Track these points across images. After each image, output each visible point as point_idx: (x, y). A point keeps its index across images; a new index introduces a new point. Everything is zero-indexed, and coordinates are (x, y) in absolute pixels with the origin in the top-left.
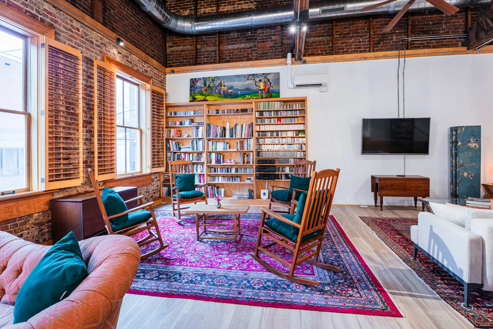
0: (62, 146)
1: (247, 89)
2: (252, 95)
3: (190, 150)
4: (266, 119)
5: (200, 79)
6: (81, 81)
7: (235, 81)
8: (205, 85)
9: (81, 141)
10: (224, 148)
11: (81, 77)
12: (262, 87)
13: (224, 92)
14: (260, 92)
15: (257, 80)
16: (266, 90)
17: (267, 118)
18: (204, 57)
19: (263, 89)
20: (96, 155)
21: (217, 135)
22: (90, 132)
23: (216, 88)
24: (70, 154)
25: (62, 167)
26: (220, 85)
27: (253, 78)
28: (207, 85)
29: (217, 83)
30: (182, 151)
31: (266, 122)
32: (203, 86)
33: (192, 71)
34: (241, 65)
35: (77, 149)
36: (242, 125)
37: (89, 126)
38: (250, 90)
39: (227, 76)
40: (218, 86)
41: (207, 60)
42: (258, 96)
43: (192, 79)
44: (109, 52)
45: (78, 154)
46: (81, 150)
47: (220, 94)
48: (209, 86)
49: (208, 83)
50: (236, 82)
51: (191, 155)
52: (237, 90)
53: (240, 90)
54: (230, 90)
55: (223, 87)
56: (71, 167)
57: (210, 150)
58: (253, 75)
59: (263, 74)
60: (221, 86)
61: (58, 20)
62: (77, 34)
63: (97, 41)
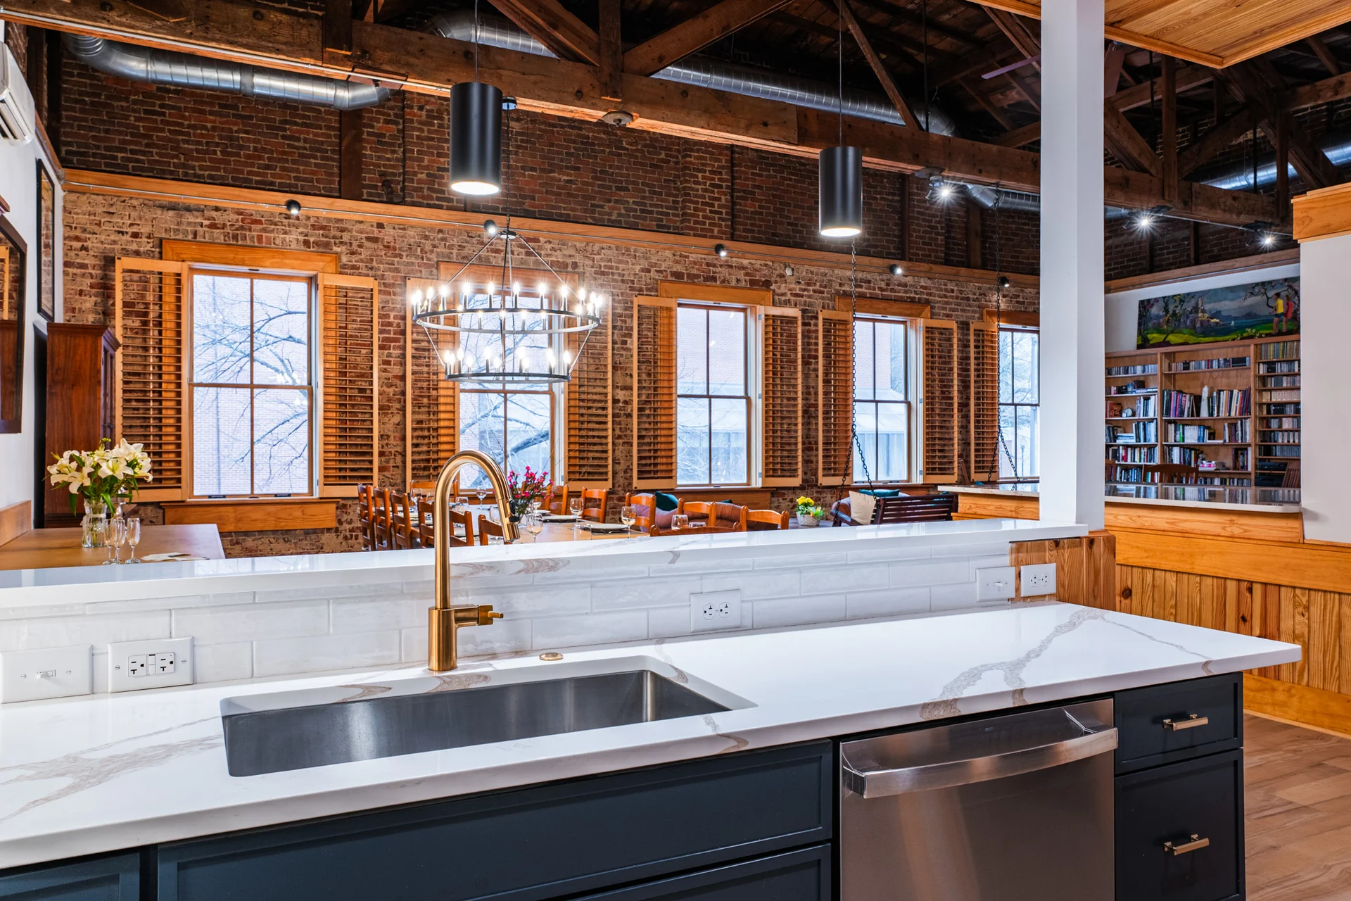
0: (937, 436)
1: (1249, 315)
2: (1258, 327)
3: (1133, 441)
4: (1285, 378)
5: (1156, 300)
6: (955, 352)
7: (1225, 299)
8: (1166, 311)
9: (956, 429)
10: (1199, 438)
11: (955, 346)
12: (1281, 310)
13: (1201, 324)
14: (1276, 319)
15: (1271, 293)
16: (1290, 315)
17: (1287, 375)
18: (1168, 253)
19: (1282, 314)
20: (973, 447)
21: (1182, 413)
22: (966, 417)
23: (1188, 317)
24: (944, 445)
25: (937, 460)
26: (1196, 309)
27: (1263, 291)
28: (1171, 312)
29: (1189, 307)
30: (1119, 442)
31: (1285, 385)
32: (1162, 313)
33: (1141, 285)
34: (1237, 265)
35: (952, 439)
36: (1232, 392)
37: (965, 409)
38: (1255, 316)
39: (1209, 291)
40: (1191, 312)
41: (1173, 258)
42: (1271, 328)
43: (1142, 302)
44: (990, 301)
45: (953, 445)
46: (956, 441)
47: (1194, 327)
48: (1174, 314)
49: (1171, 308)
50: (1227, 302)
51: (1137, 451)
52: (1230, 318)
53: (1235, 319)
54: (1215, 320)
55: (1200, 315)
56: (946, 460)
57: (1171, 441)
58: (1263, 284)
59: (1286, 280)
60: (1197, 312)
61: (934, 291)
62: (952, 297)
63: (975, 294)
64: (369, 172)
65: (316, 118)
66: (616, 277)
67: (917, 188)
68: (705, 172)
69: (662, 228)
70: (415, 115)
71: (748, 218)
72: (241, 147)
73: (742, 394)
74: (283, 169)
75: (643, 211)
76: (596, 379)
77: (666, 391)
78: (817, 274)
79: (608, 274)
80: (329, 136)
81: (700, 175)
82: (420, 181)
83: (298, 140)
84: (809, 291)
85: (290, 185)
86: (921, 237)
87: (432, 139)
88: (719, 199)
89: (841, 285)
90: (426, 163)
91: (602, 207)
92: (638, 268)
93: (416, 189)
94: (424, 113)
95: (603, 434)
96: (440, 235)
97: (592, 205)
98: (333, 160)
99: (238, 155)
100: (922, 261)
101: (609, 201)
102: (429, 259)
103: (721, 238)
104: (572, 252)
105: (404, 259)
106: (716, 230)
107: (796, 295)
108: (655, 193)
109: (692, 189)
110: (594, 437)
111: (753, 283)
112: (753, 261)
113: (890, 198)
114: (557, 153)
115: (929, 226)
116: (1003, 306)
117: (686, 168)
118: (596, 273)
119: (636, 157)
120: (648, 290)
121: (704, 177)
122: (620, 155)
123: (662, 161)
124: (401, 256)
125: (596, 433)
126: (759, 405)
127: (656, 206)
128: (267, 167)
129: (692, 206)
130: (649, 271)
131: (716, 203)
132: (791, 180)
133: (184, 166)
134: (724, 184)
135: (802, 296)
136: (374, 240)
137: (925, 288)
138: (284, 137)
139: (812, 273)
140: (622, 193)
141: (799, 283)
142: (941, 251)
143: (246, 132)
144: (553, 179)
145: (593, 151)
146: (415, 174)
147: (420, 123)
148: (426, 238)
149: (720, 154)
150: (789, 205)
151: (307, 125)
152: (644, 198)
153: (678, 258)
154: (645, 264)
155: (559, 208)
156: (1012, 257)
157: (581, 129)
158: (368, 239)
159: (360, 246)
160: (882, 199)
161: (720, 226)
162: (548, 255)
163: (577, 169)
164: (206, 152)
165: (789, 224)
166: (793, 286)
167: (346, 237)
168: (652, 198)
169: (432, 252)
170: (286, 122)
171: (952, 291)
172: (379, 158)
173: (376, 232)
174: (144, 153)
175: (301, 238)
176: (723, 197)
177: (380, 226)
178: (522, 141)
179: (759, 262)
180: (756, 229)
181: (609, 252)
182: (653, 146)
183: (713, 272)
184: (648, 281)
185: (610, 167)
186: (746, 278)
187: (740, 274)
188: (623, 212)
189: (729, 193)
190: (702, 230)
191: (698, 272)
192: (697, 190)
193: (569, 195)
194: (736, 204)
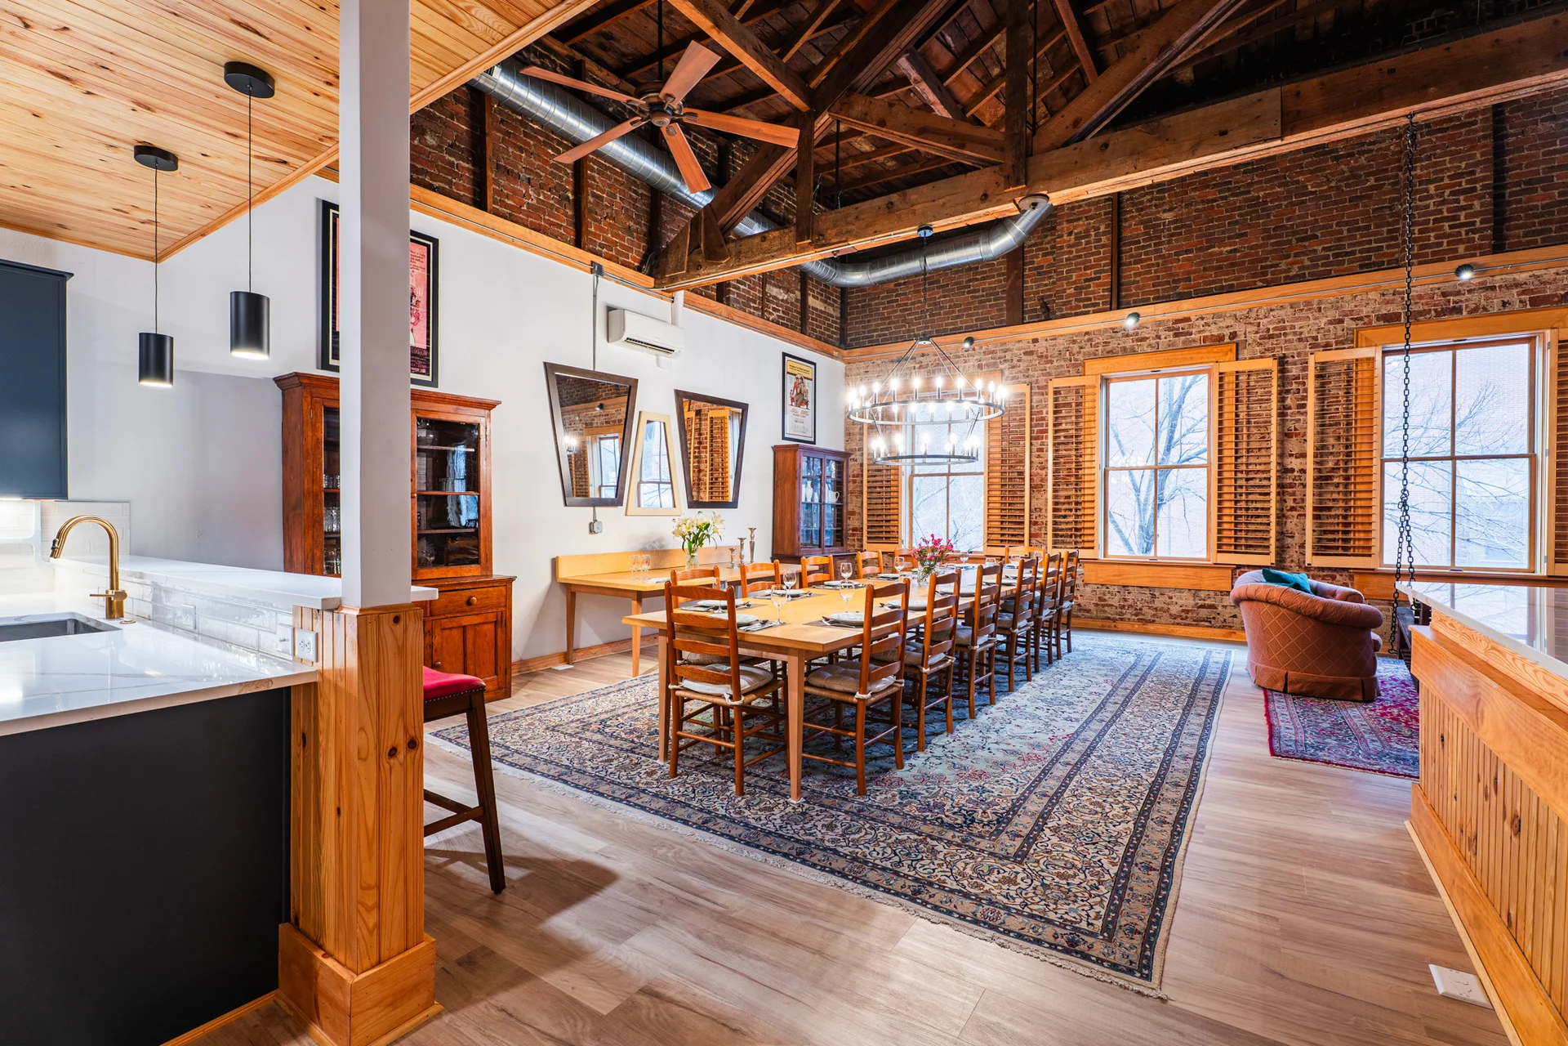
64: (1031, 300)
65: (990, 271)
66: (1290, 337)
68: (1442, 179)
69: (1367, 267)
70: (1064, 241)
71: (1536, 216)
72: (941, 308)
73: (1525, 451)
74: (968, 316)
75: (1337, 255)
76: (1260, 449)
77: (1365, 455)
79: (1279, 336)
80: (1000, 281)
81: (1432, 187)
82: (1069, 296)
83: (978, 291)
85: (972, 326)
87: (1080, 257)
88: (1469, 207)
90: (1074, 278)
91: (1277, 265)
92: (1324, 320)
93: (1064, 304)
94: (1073, 237)
95: (1266, 505)
96: (1087, 337)
97: (1262, 267)
98: (1002, 298)
99: (939, 314)
101: (1288, 257)
102: (1076, 360)
103: (1474, 255)
104: (1230, 322)
105: (1055, 364)
106: (1462, 247)
108: (1359, 229)
109: (1416, 208)
110: (1257, 509)
111: (1536, 303)
112: (1537, 273)
114: (1218, 226)
118: (1262, 338)
119: (1329, 197)
120: (1337, 343)
121: (1438, 188)
122: (1304, 202)
123: (1371, 188)
124: (1052, 362)
125: (1259, 505)
126: (1546, 465)
127: (1360, 243)
128: (958, 317)
129: (1419, 228)
130: (1341, 321)
131: (1462, 214)
133: (908, 331)
134: (1478, 186)
136: (1030, 353)
138: (969, 292)
140: (1307, 244)
143: (944, 297)
144: (1212, 254)
145: (1267, 209)
146: (1064, 291)
147: (1070, 246)
148: (1074, 342)
149: (1472, 148)
151: (984, 278)
153: (1390, 297)
154: (1333, 314)
155: (1220, 281)
157: (1248, 192)
158: (1026, 353)
159: (1019, 361)
161: (1471, 241)
162: (1200, 332)
163: (1245, 234)
164: (920, 318)
167: (1008, 355)
168: (1352, 237)
169: (1079, 353)
170: (970, 281)
172: (1038, 286)
173: (1032, 347)
174: (887, 329)
175: (976, 363)
176: (1476, 202)
177: (1035, 341)
178: (1175, 228)
179: (1553, 271)
180: (1553, 227)
181: (1282, 312)
182: (1354, 177)
183: (1454, 302)
184: (1340, 333)
185: (1288, 220)
186: (1522, 297)
187: (1513, 296)
188: (1307, 263)
189: (1489, 194)
190: (1434, 254)
191: (1426, 308)
192: (1427, 206)
193: (1233, 265)
194: (1510, 203)
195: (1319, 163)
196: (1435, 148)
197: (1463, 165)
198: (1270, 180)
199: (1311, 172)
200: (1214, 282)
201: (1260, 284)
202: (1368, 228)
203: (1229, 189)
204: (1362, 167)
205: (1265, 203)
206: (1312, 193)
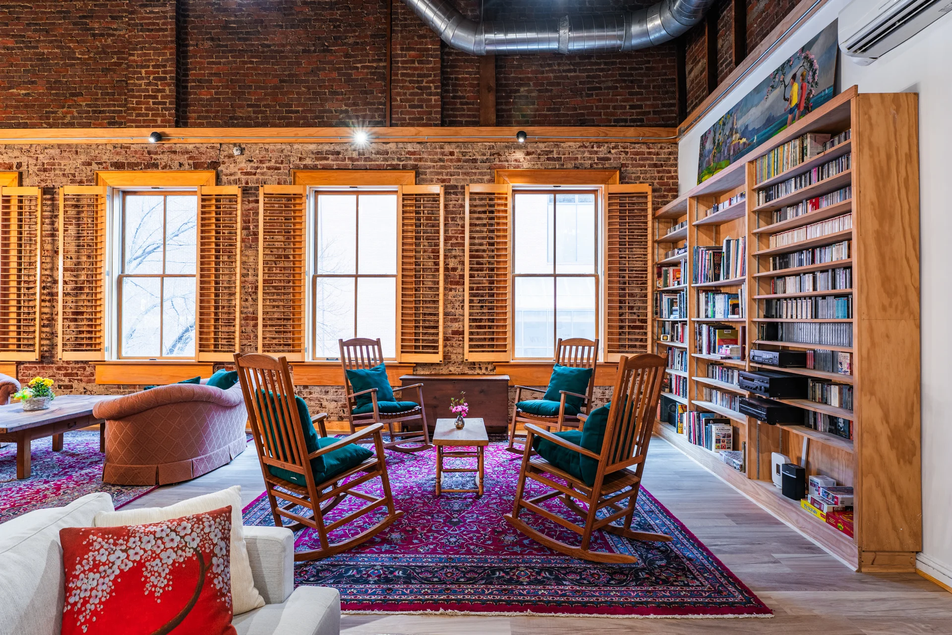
1: (768, 121)
3: (678, 316)
4: (789, 210)
5: (709, 131)
7: (752, 106)
8: (714, 142)
12: (795, 100)
13: (734, 150)
14: (790, 118)
16: (803, 106)
19: (796, 106)
23: (726, 144)
26: (732, 131)
28: (717, 142)
29: (727, 130)
32: (711, 147)
33: (700, 117)
36: (738, 241)
38: (773, 120)
39: (742, 101)
40: (728, 137)
43: (702, 138)
44: (507, 161)
47: (729, 156)
49: (717, 138)
50: (753, 111)
52: (754, 131)
53: (757, 132)
54: (743, 140)
55: (734, 137)
60: (732, 134)
61: (425, 156)
62: (451, 161)
63: (484, 154)
66: (57, 172)
67: (402, 49)
68: (148, 67)
69: (112, 124)
71: (203, 106)
75: (95, 112)
78: (273, 151)
79: (51, 170)
81: (143, 71)
84: (262, 168)
86: (407, 101)
88: (163, 91)
89: (300, 159)
91: (56, 112)
92: (79, 161)
97: (47, 112)
100: (409, 125)
101: (63, 107)
103: (165, 127)
104: (17, 153)
106: (159, 119)
107: (247, 174)
108: (108, 94)
109: (135, 85)
111: (196, 166)
112: (198, 145)
113: (375, 65)
114: (16, 71)
115: (418, 88)
116: (526, 165)
117: (129, 66)
118: (39, 170)
119: (89, 65)
120: (87, 181)
121: (146, 73)
122: (73, 65)
123: (115, 64)
127: (108, 106)
129: (135, 100)
130: (90, 164)
131: (160, 95)
132: (252, 63)
134: (168, 76)
135: (255, 174)
137: (414, 153)
139: (267, 150)
140: (76, 99)
141: (251, 161)
142: (436, 113)
144: (12, 94)
145: (49, 65)
149: (165, 48)
150: (250, 87)
152: (96, 100)
153: (119, 150)
154: (85, 158)
156: (549, 110)
157: (37, 48)
160: (363, 67)
161: (164, 115)
163: (33, 83)
165: (249, 106)
166: (243, 165)
168: (104, 99)
171: (452, 154)
176: (167, 88)
179: (207, 146)
180: (212, 115)
181: (52, 151)
182: (105, 53)
183: (155, 160)
184: (89, 173)
185: (64, 77)
186: (190, 161)
187: (184, 159)
188: (76, 114)
189: (173, 83)
190: (145, 121)
191: (139, 161)
192: (140, 85)
193: (26, 106)
194: (190, 94)
195: (83, 36)
196: (145, 42)
197: (160, 59)
198: (51, 42)
199: (78, 42)
200: (13, 118)
201: (45, 125)
202: (113, 94)
203: (23, 42)
204: (108, 46)
205: (48, 59)
206: (78, 59)
